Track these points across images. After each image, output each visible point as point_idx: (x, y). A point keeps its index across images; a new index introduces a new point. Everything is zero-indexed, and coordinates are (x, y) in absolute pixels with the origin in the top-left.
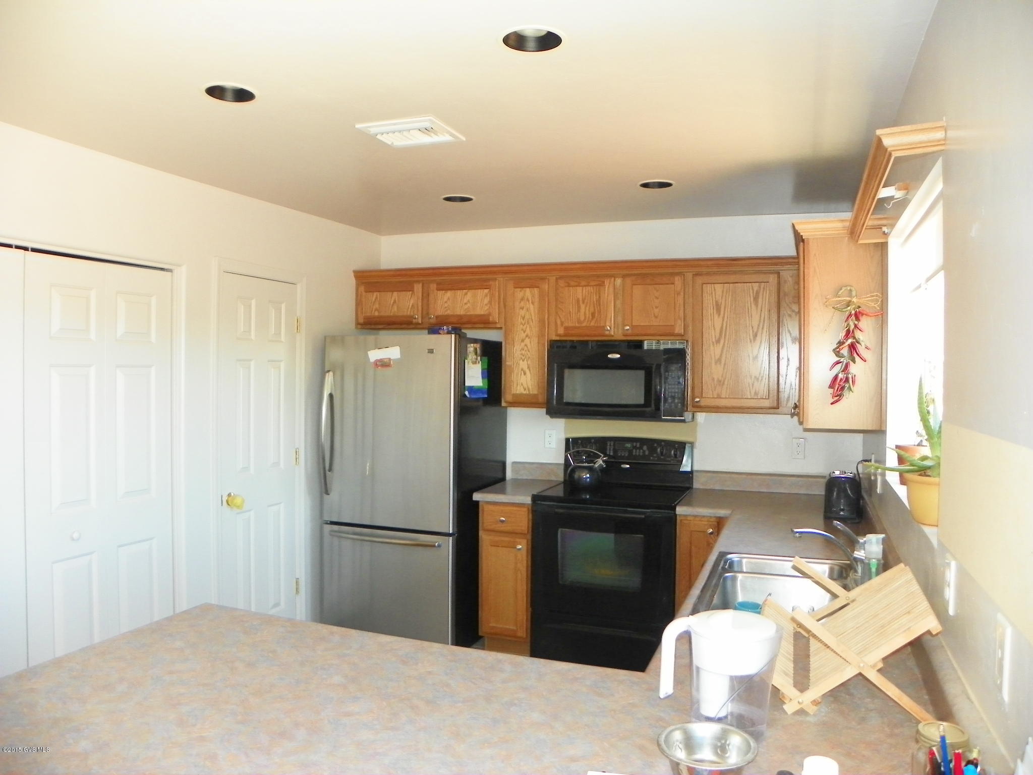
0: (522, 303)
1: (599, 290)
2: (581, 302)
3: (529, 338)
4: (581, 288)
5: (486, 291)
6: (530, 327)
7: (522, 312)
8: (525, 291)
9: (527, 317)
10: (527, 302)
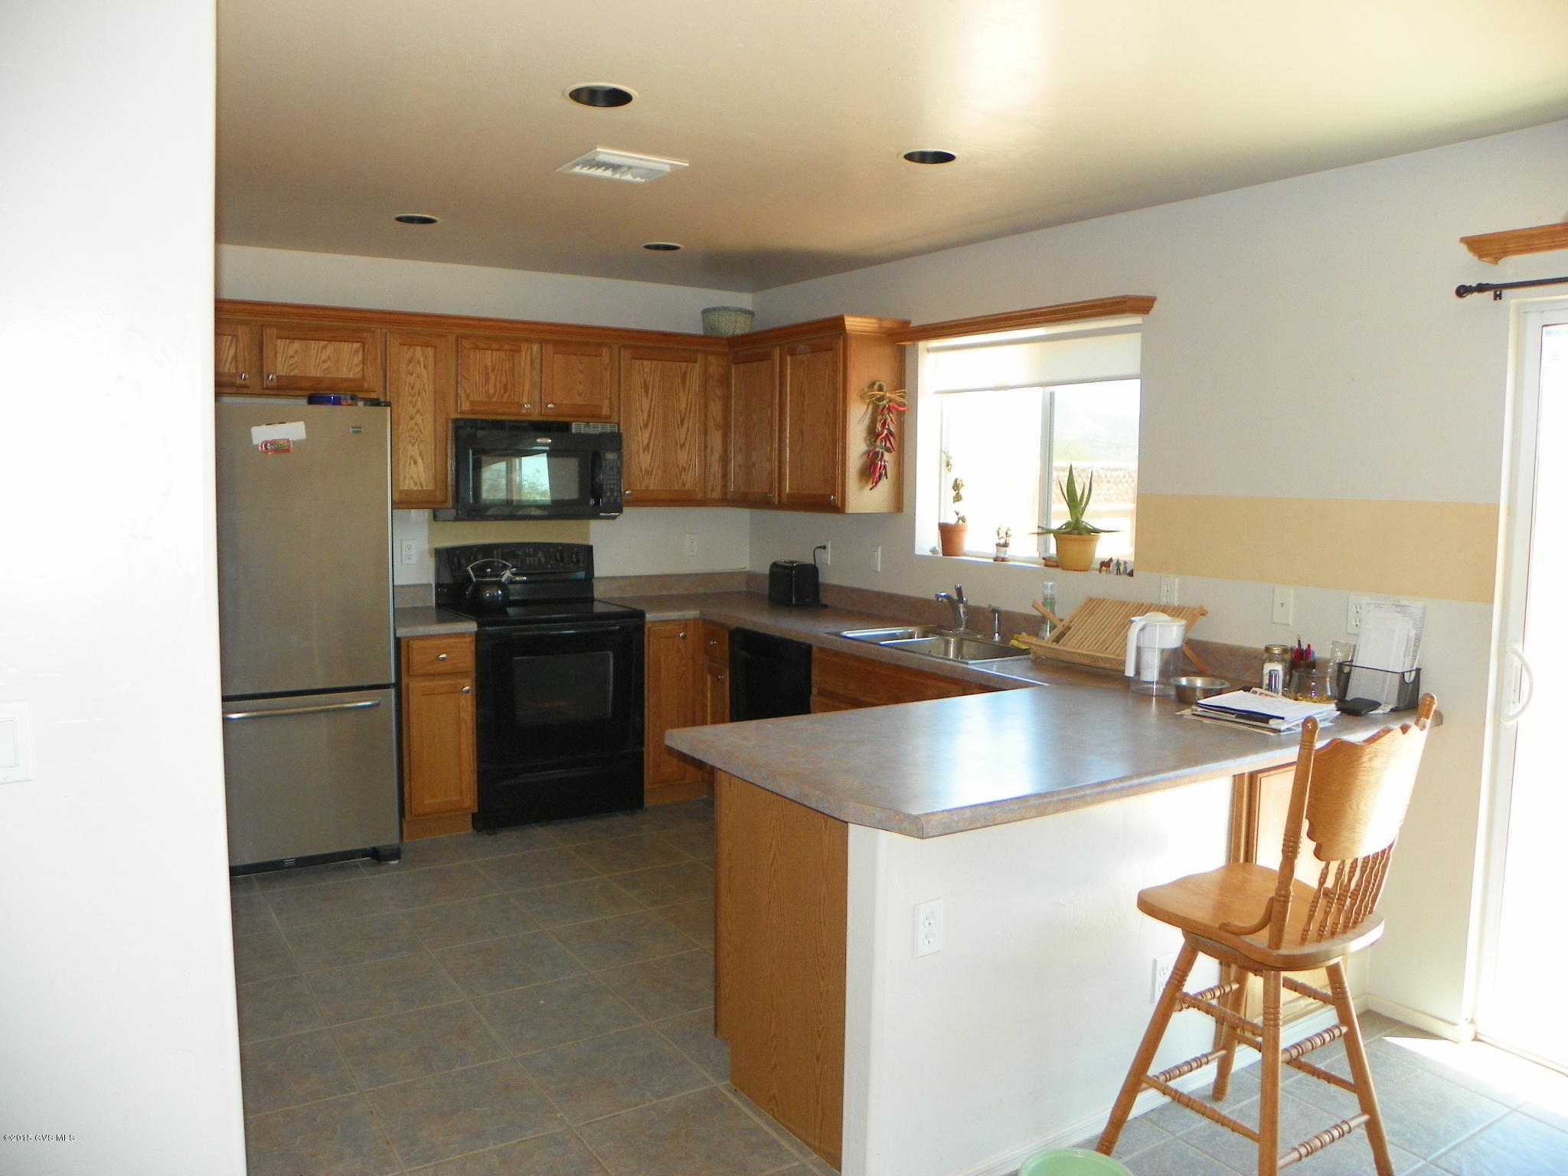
0: (411, 365)
1: (513, 357)
2: (490, 371)
3: (421, 414)
4: (490, 352)
5: (356, 345)
6: (423, 400)
7: (411, 379)
8: (414, 351)
9: (418, 386)
10: (418, 366)
